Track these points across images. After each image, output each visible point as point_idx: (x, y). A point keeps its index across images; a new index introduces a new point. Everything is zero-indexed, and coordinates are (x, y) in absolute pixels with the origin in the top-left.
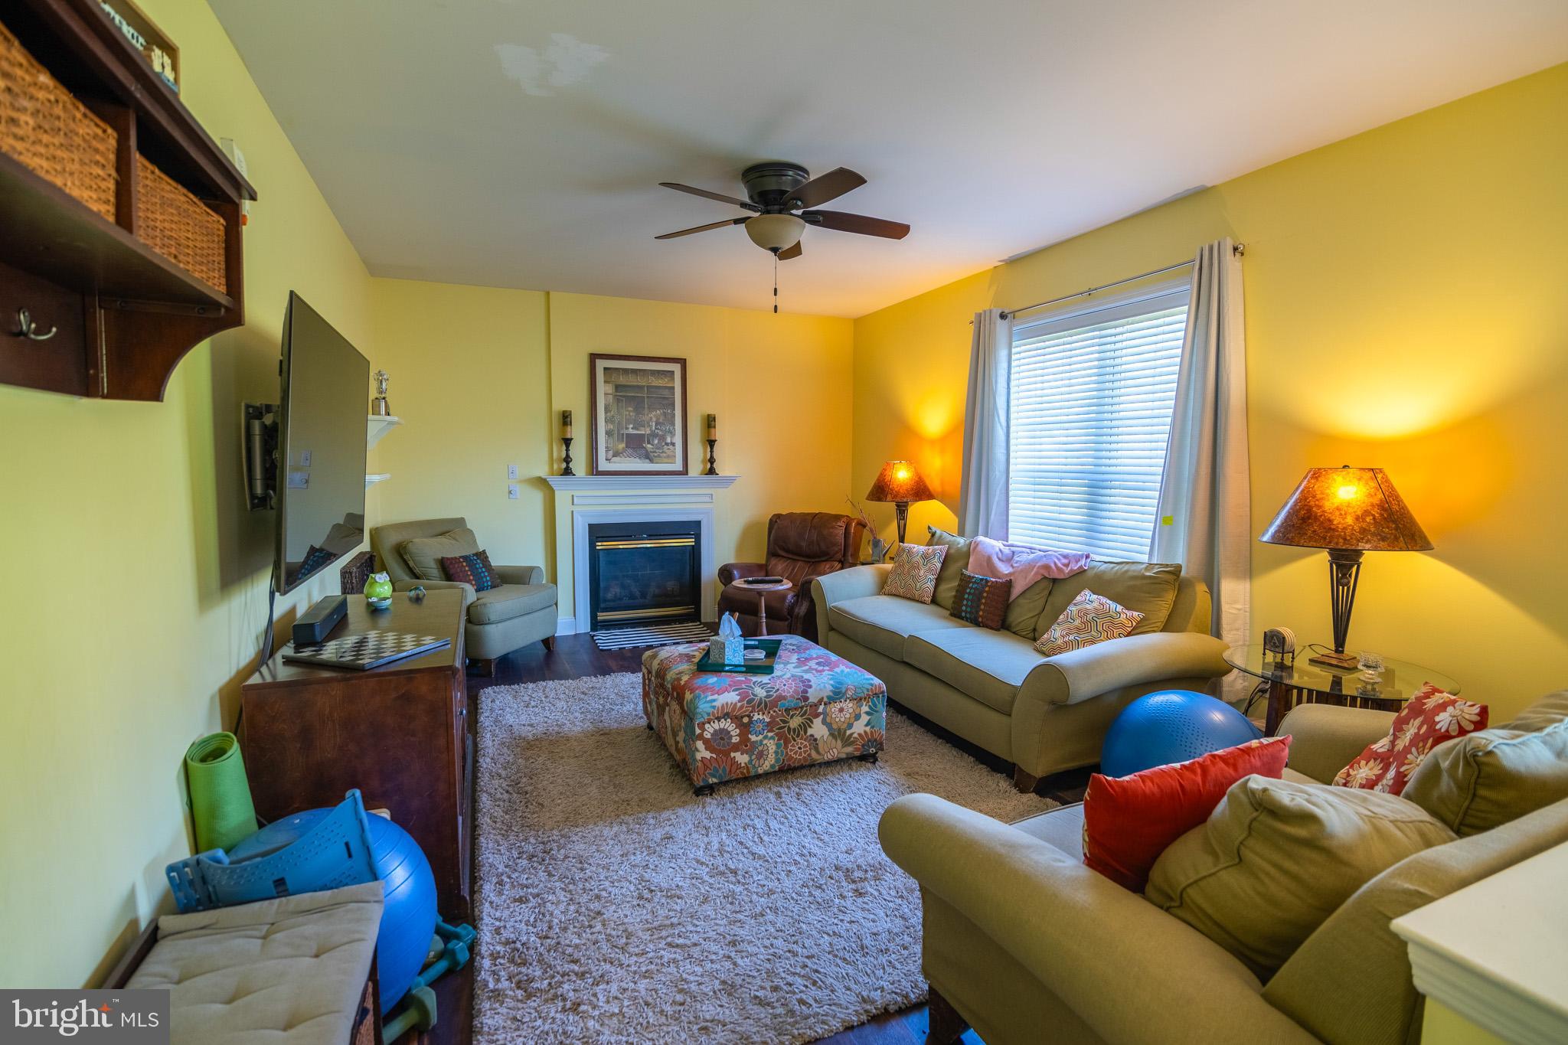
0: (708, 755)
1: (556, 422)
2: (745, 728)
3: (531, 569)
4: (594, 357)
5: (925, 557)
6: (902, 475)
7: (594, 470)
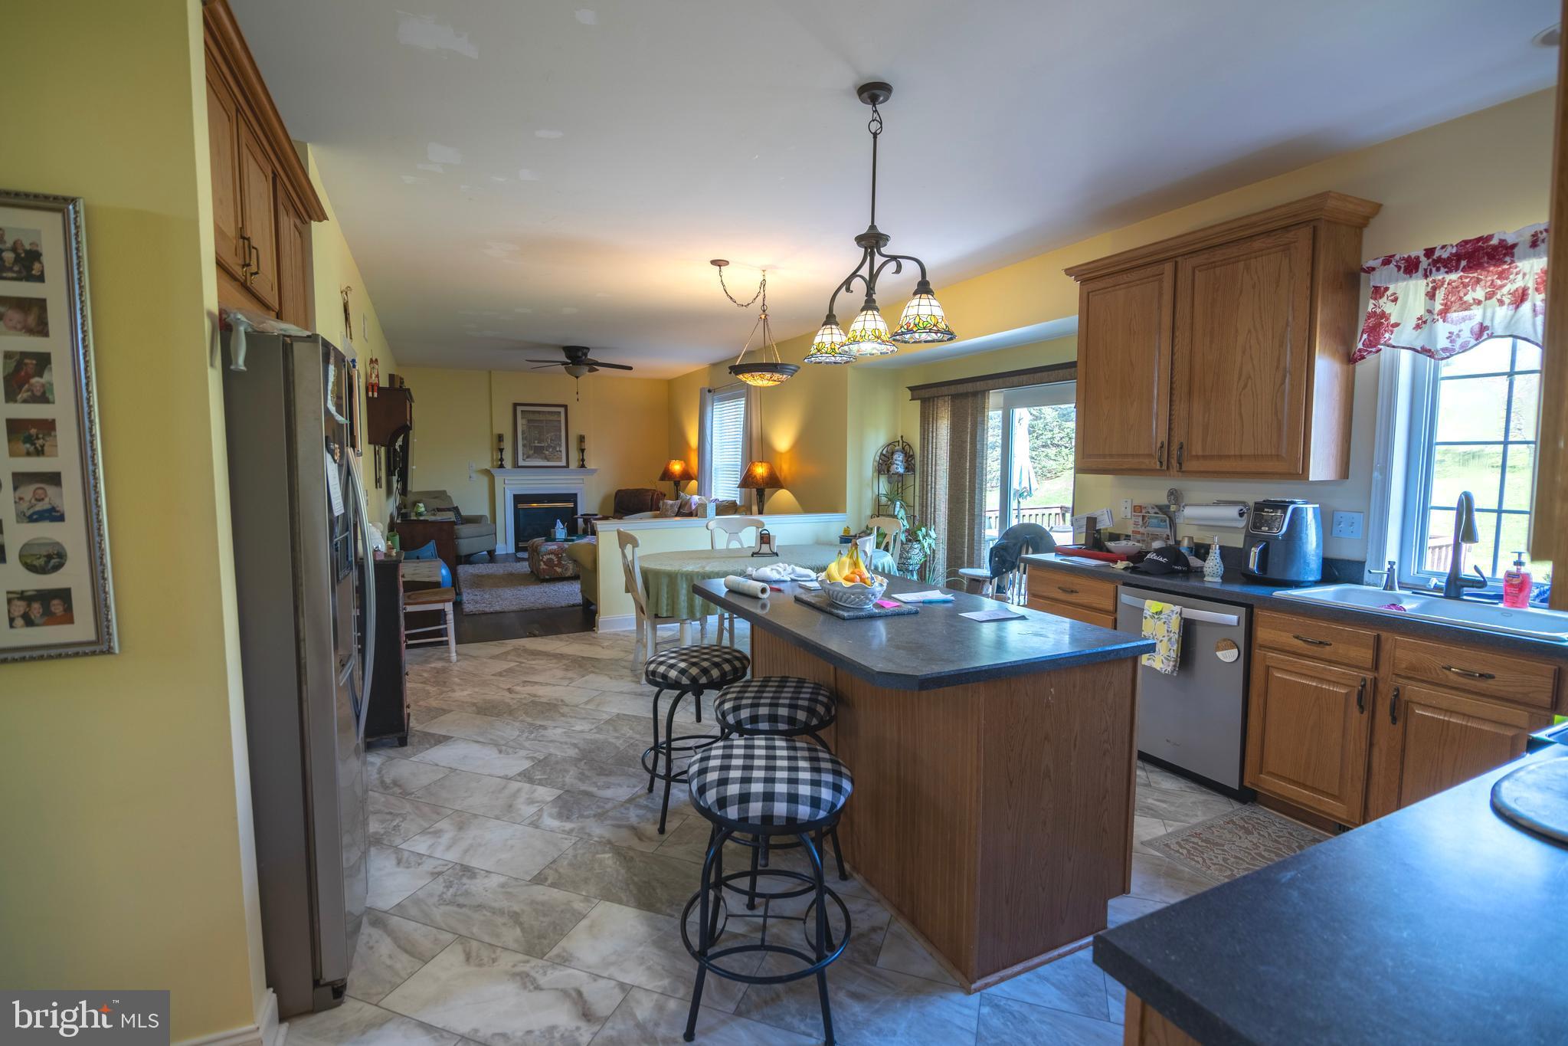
0: (545, 567)
1: (495, 440)
2: (560, 559)
3: (481, 517)
4: (515, 405)
5: (672, 506)
6: (677, 467)
7: (516, 465)
